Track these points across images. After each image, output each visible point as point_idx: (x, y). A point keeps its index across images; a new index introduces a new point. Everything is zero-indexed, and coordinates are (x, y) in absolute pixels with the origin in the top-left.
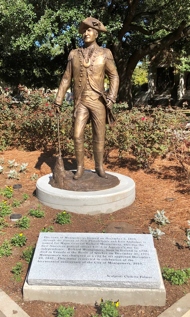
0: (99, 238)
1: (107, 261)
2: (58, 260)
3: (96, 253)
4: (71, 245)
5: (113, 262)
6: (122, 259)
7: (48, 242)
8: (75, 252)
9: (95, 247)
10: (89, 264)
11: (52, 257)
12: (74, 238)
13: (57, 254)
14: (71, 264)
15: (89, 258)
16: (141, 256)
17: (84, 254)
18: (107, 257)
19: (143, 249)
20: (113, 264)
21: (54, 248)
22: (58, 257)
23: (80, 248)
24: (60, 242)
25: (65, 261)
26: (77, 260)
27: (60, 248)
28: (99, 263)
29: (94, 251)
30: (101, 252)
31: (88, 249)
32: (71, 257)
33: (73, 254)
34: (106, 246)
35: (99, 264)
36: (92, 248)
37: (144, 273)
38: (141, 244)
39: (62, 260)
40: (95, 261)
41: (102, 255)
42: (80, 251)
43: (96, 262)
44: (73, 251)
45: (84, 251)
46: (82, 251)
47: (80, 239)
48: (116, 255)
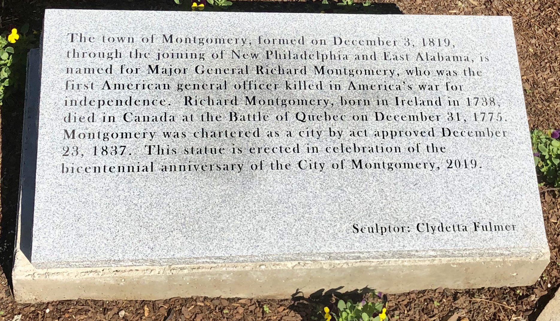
0: (308, 42)
1: (348, 157)
2: (150, 158)
3: (301, 117)
4: (191, 78)
5: (372, 158)
6: (403, 142)
7: (88, 62)
8: (214, 114)
9: (292, 86)
10: (279, 174)
11: (120, 142)
12: (201, 42)
13: (140, 128)
14: (204, 177)
15: (275, 142)
16: (473, 126)
17: (251, 125)
18: (346, 134)
19: (479, 92)
20: (370, 171)
21: (124, 95)
22: (146, 141)
23: (231, 93)
24: (143, 63)
25: (176, 161)
26: (227, 158)
27: (146, 94)
28: (318, 166)
29: (293, 109)
30: (319, 111)
31: (267, 96)
32: (200, 143)
33: (210, 127)
34: (336, 79)
35: (317, 173)
36: (282, 93)
37: (488, 208)
38: (469, 64)
39: (167, 160)
40: (298, 157)
41: (325, 125)
42: (236, 109)
43: (303, 165)
44: (205, 108)
45: (252, 110)
46: (242, 109)
47: (227, 44)
48: (380, 126)
